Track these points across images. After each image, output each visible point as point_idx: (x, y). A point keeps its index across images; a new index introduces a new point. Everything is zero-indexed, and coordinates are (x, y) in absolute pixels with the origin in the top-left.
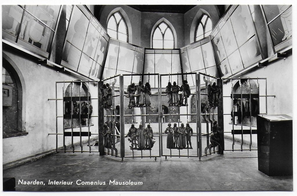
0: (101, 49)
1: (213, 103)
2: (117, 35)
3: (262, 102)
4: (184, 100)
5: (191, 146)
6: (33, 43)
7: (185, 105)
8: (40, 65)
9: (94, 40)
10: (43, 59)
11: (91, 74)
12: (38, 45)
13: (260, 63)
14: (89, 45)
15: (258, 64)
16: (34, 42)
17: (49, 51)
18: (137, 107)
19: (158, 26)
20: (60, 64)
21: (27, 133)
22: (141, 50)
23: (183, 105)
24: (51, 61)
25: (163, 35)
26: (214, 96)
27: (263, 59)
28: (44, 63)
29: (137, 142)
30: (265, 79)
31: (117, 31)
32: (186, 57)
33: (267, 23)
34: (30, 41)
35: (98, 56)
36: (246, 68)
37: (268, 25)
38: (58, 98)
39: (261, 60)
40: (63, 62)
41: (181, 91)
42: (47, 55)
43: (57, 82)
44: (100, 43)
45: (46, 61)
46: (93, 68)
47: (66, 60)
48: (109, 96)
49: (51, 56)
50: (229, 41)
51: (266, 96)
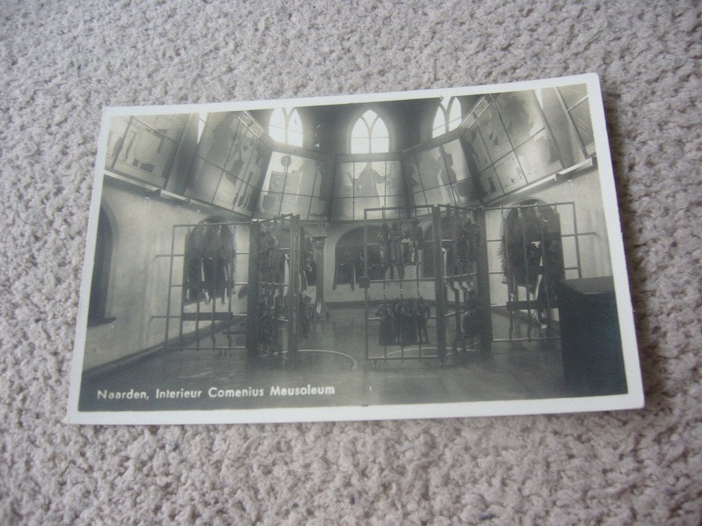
1: (467, 256)
2: (286, 135)
4: (413, 254)
5: (427, 339)
6: (139, 164)
7: (414, 264)
8: (148, 198)
9: (245, 148)
10: (155, 189)
11: (237, 204)
12: (149, 168)
13: (558, 175)
14: (237, 158)
15: (554, 177)
16: (142, 164)
17: (166, 175)
19: (359, 116)
20: (183, 195)
21: (115, 319)
23: (411, 264)
24: (167, 191)
25: (370, 130)
27: (564, 167)
28: (155, 196)
30: (573, 203)
31: (286, 129)
33: (567, 109)
34: (136, 163)
35: (251, 174)
36: (531, 183)
37: (569, 112)
38: (175, 253)
39: (561, 170)
41: (407, 239)
42: (161, 181)
43: (175, 226)
45: (158, 192)
46: (241, 195)
48: (271, 252)
49: (169, 183)
50: (494, 138)
51: (576, 235)
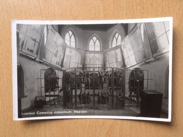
0: (62, 52)
2: (70, 43)
3: (145, 82)
6: (29, 50)
8: (32, 61)
9: (59, 46)
10: (34, 58)
11: (57, 64)
12: (32, 51)
14: (56, 49)
15: (144, 62)
17: (37, 54)
18: (83, 83)
19: (92, 38)
20: (42, 60)
21: (27, 96)
22: (83, 52)
24: (38, 59)
25: (95, 43)
26: (120, 79)
28: (34, 60)
29: (83, 100)
30: (148, 70)
31: (70, 41)
32: (107, 55)
34: (28, 49)
35: (61, 55)
36: (138, 64)
37: (150, 43)
38: (42, 78)
39: (146, 61)
40: (44, 59)
42: (36, 56)
43: (41, 70)
44: (62, 48)
46: (58, 61)
47: (45, 58)
49: (38, 56)
50: (129, 49)
51: (148, 79)
